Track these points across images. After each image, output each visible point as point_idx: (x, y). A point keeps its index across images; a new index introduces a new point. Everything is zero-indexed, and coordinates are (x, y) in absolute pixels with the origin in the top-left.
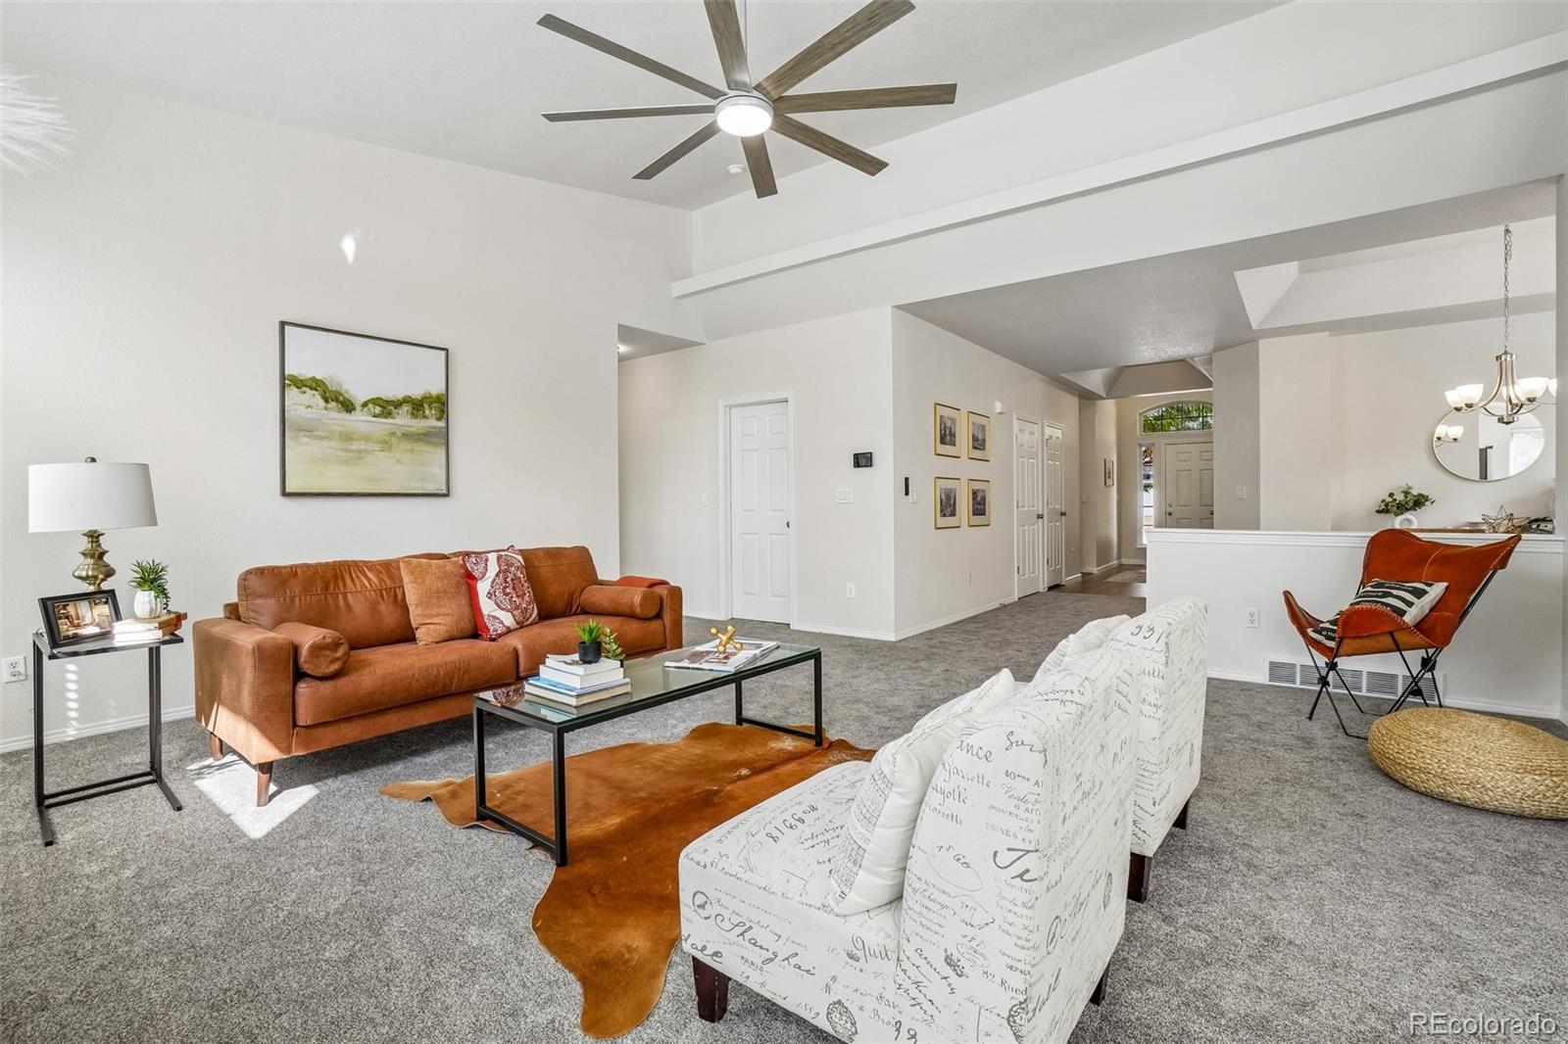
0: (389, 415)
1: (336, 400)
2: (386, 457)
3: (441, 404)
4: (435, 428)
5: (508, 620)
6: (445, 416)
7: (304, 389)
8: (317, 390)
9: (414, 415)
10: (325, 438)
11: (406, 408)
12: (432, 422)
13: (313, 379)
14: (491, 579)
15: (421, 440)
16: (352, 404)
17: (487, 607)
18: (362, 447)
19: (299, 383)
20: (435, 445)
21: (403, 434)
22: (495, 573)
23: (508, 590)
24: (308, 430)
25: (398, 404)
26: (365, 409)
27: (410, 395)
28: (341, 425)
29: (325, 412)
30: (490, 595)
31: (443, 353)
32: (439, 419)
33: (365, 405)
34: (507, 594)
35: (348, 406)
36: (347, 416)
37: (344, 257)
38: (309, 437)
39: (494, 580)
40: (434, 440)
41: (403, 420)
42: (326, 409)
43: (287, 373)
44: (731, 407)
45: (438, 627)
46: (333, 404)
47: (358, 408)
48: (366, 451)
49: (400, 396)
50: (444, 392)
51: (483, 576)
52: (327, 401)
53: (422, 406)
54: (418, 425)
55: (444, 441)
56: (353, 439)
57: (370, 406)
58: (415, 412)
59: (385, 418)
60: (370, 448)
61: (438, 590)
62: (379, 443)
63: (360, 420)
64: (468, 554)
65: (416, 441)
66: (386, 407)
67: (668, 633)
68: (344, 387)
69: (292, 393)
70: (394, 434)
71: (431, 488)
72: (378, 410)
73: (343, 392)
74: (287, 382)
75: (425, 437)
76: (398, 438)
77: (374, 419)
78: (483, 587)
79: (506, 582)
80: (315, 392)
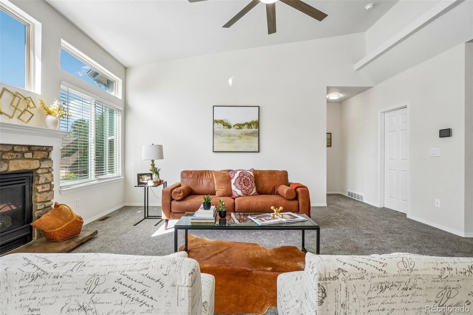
0: (241, 128)
1: (227, 125)
2: (240, 141)
3: (257, 124)
4: (255, 131)
5: (239, 192)
6: (258, 127)
7: (218, 123)
9: (248, 128)
10: (223, 136)
11: (246, 126)
12: (254, 130)
13: (221, 120)
14: (235, 179)
15: (250, 135)
16: (231, 126)
17: (233, 188)
18: (233, 138)
19: (217, 122)
20: (255, 136)
21: (245, 134)
22: (237, 177)
23: (241, 183)
24: (219, 134)
25: (243, 125)
26: (234, 127)
27: (247, 122)
28: (227, 132)
30: (234, 184)
31: (258, 107)
32: (256, 128)
33: (234, 126)
34: (240, 184)
35: (230, 127)
36: (229, 130)
37: (229, 85)
38: (219, 136)
39: (236, 179)
40: (255, 135)
41: (245, 129)
42: (224, 128)
43: (214, 119)
44: (384, 112)
45: (220, 192)
46: (226, 127)
47: (232, 127)
48: (234, 139)
49: (244, 122)
50: (258, 120)
51: (233, 178)
52: (224, 126)
53: (251, 125)
54: (250, 131)
55: (258, 135)
56: (231, 136)
57: (236, 126)
58: (249, 127)
59: (240, 129)
60: (235, 138)
61: (221, 181)
62: (238, 137)
64: (230, 171)
65: (249, 136)
66: (240, 126)
67: (300, 207)
68: (228, 122)
69: (216, 124)
70: (242, 134)
71: (253, 150)
72: (238, 127)
73: (228, 123)
74: (215, 122)
75: (252, 134)
76: (243, 135)
77: (237, 130)
78: (233, 181)
79: (241, 180)
80: (221, 124)
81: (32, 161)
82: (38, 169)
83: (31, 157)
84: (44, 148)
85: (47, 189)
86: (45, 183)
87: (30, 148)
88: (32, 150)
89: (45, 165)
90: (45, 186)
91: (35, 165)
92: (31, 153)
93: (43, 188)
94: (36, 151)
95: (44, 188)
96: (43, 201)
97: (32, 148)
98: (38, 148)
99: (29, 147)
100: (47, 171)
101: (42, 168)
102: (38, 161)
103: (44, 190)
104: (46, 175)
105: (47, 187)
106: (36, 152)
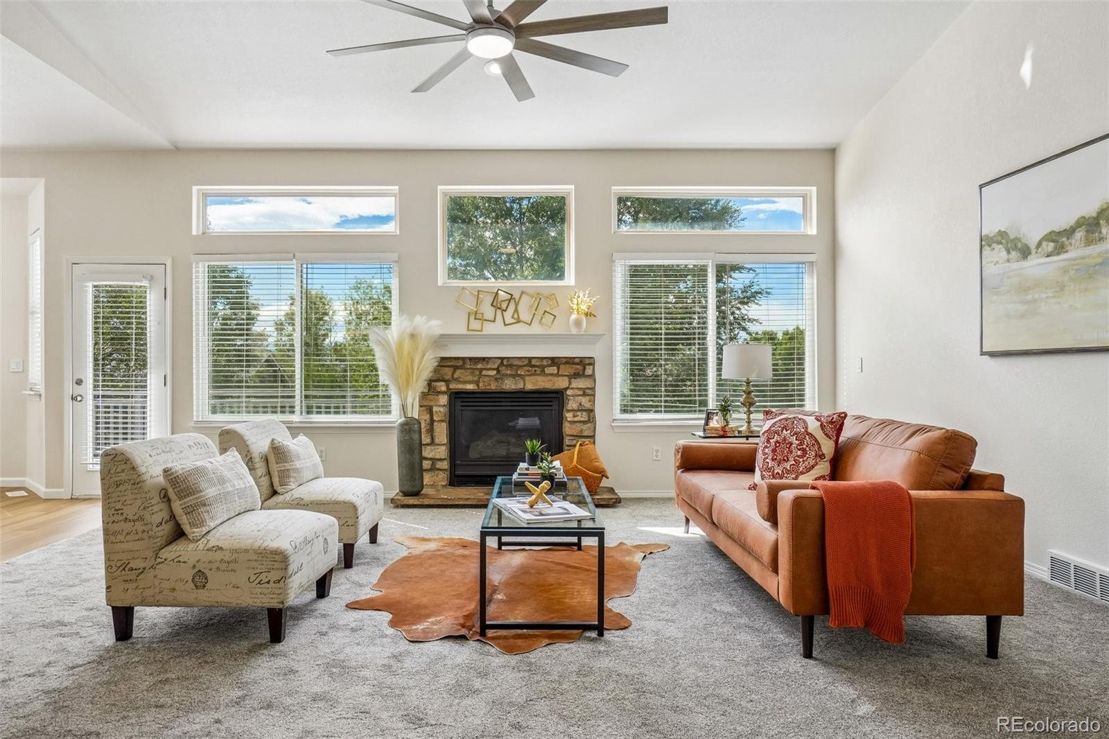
0: (1064, 247)
1: (1015, 248)
7: (994, 246)
8: (1001, 243)
9: (1089, 241)
11: (1079, 235)
13: (1000, 232)
16: (1028, 248)
19: (991, 242)
25: (1070, 233)
26: (1040, 250)
27: (1082, 215)
29: (1008, 264)
33: (1039, 245)
35: (1025, 252)
37: (1023, 85)
42: (1009, 262)
43: (984, 233)
46: (1014, 254)
47: (1034, 251)
49: (1072, 221)
52: (1009, 252)
53: (1098, 224)
57: (1044, 244)
58: (1090, 236)
59: (1059, 254)
63: (1036, 266)
66: (1058, 241)
68: (1021, 231)
69: (987, 252)
72: (1051, 246)
73: (1020, 236)
74: (985, 242)
80: (1000, 246)
81: (556, 378)
82: (567, 389)
83: (556, 372)
84: (577, 360)
85: (582, 419)
86: (579, 410)
87: (554, 361)
88: (557, 363)
89: (580, 383)
90: (579, 413)
91: (561, 383)
92: (555, 368)
93: (574, 416)
94: (563, 364)
95: (577, 416)
96: (575, 434)
97: (556, 360)
98: (564, 360)
99: (553, 359)
100: (581, 393)
101: (572, 388)
102: (566, 378)
103: (576, 419)
104: (580, 398)
105: (582, 416)
106: (562, 366)
